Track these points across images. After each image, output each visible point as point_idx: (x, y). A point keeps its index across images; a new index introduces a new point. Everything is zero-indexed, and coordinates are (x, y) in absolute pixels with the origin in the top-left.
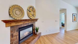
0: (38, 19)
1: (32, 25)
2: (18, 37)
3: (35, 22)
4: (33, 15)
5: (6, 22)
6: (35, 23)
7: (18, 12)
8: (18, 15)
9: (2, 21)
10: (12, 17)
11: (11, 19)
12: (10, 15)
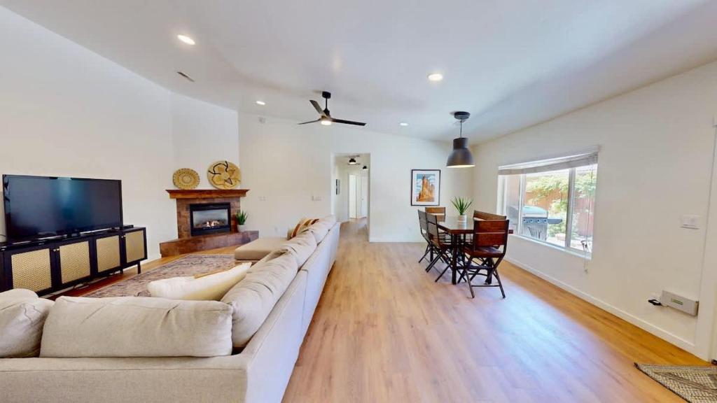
0: (247, 191)
1: (227, 206)
2: (189, 220)
3: (239, 197)
4: (229, 181)
5: (171, 192)
6: (239, 201)
7: (187, 179)
8: (188, 183)
9: (167, 191)
10: (177, 186)
11: (176, 189)
12: (174, 184)
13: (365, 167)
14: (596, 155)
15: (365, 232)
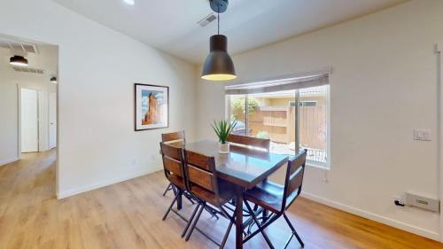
13: (54, 79)
14: (326, 76)
15: (49, 177)
